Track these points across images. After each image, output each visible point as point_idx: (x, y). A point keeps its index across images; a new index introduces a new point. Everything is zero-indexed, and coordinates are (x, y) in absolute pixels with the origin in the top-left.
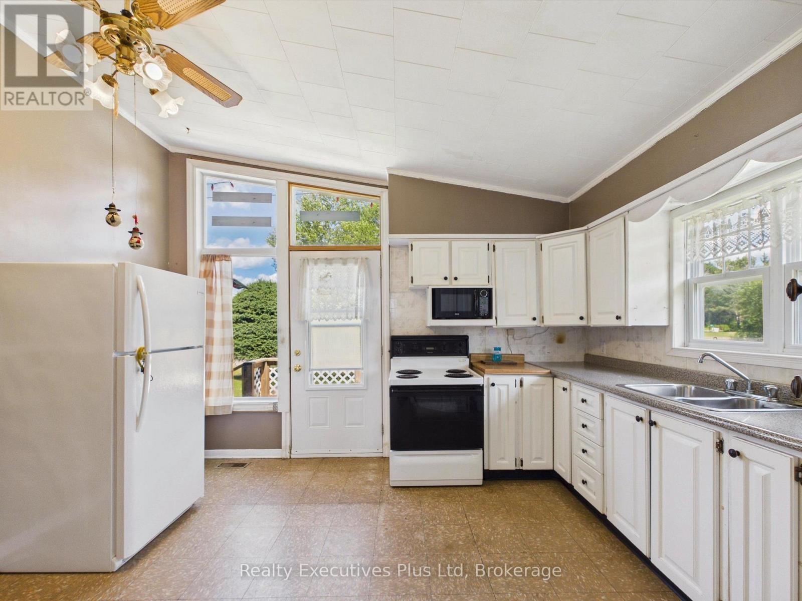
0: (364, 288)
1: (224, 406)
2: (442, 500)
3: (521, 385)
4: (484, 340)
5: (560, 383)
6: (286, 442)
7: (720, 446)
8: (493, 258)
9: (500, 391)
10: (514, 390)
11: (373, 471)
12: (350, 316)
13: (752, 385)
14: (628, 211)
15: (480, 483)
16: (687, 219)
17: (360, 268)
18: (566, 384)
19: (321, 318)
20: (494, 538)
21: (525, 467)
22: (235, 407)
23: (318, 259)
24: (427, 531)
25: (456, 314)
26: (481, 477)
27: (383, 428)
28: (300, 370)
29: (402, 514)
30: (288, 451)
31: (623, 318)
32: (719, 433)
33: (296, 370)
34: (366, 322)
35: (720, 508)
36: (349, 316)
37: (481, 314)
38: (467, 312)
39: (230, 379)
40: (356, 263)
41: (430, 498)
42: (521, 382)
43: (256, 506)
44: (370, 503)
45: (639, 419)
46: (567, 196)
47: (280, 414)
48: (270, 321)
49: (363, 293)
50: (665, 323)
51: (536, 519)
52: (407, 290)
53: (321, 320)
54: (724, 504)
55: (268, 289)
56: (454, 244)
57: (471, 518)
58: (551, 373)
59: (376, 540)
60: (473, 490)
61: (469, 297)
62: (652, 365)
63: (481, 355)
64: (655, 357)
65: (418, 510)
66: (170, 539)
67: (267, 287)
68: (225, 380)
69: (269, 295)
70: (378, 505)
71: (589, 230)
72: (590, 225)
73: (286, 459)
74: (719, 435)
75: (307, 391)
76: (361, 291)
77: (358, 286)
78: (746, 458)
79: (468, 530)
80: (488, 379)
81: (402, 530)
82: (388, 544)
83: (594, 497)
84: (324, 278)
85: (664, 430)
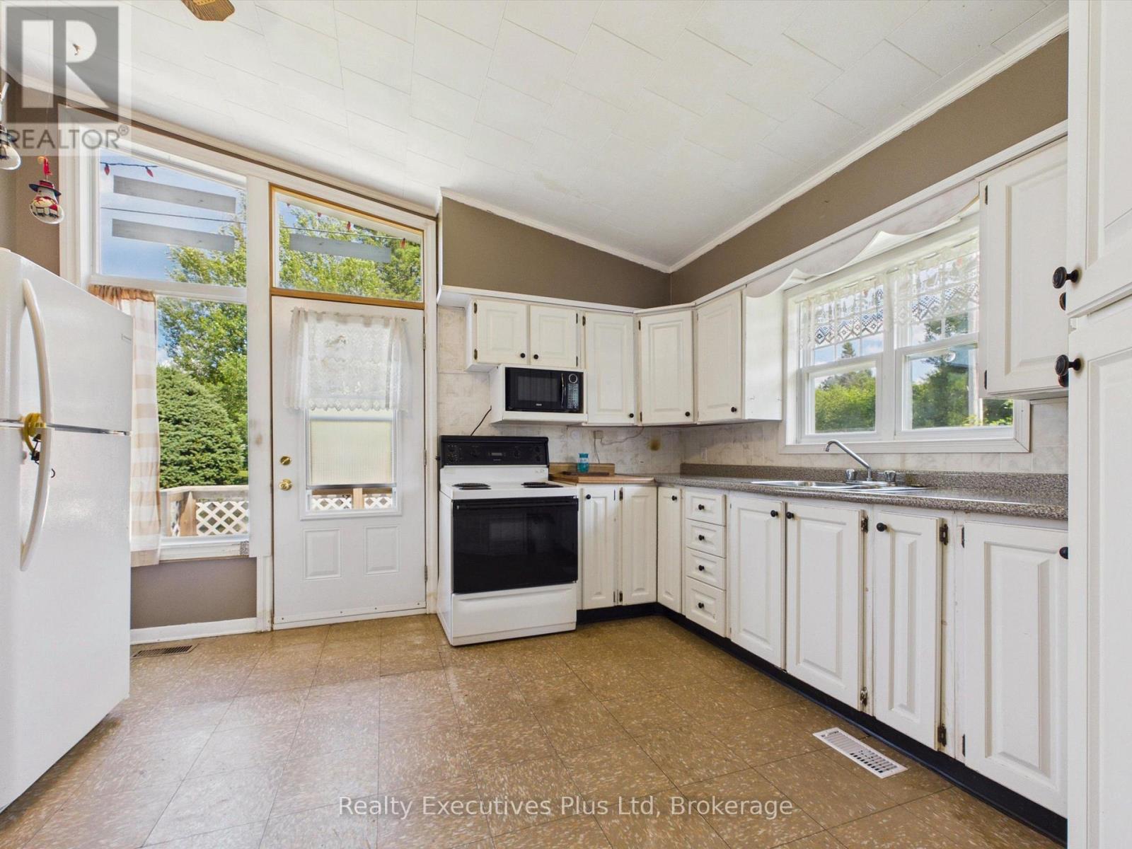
0: (400, 364)
1: (144, 551)
2: (530, 652)
3: (621, 498)
4: (566, 445)
5: (666, 492)
6: (264, 604)
7: (865, 526)
8: (582, 333)
9: (596, 505)
10: (613, 503)
11: (419, 632)
12: (376, 404)
13: (872, 473)
14: (746, 285)
15: (573, 627)
16: (801, 302)
17: (393, 332)
18: (675, 491)
19: (328, 406)
20: (611, 683)
21: (625, 602)
22: (164, 553)
23: (324, 313)
24: (524, 689)
25: (537, 405)
26: (575, 619)
27: (426, 572)
28: (290, 487)
29: (481, 675)
30: (269, 618)
31: (739, 410)
32: (864, 511)
33: (284, 488)
34: (402, 414)
35: (864, 590)
36: (374, 404)
37: (570, 406)
38: (551, 403)
39: (154, 505)
40: (386, 325)
41: (512, 652)
42: (621, 493)
43: (236, 699)
44: (429, 670)
45: (774, 514)
46: (671, 263)
47: (255, 559)
48: (173, 433)
49: (397, 370)
50: (778, 417)
51: (651, 656)
52: (462, 371)
53: (329, 409)
54: (869, 585)
55: (169, 381)
56: (533, 308)
57: (574, 666)
58: (655, 481)
59: (457, 710)
60: (566, 637)
61: (555, 381)
62: (764, 467)
63: (562, 465)
64: (766, 458)
65: (501, 667)
66: (77, 771)
67: (166, 376)
68: (142, 507)
69: (171, 390)
70: (442, 671)
71: (697, 307)
72: (699, 301)
73: (265, 632)
74: (864, 514)
75: (302, 520)
76: (395, 367)
77: (390, 359)
78: (892, 529)
79: (576, 679)
80: (582, 490)
81: (489, 693)
82: (476, 711)
83: (715, 621)
84: (333, 342)
85: (802, 521)
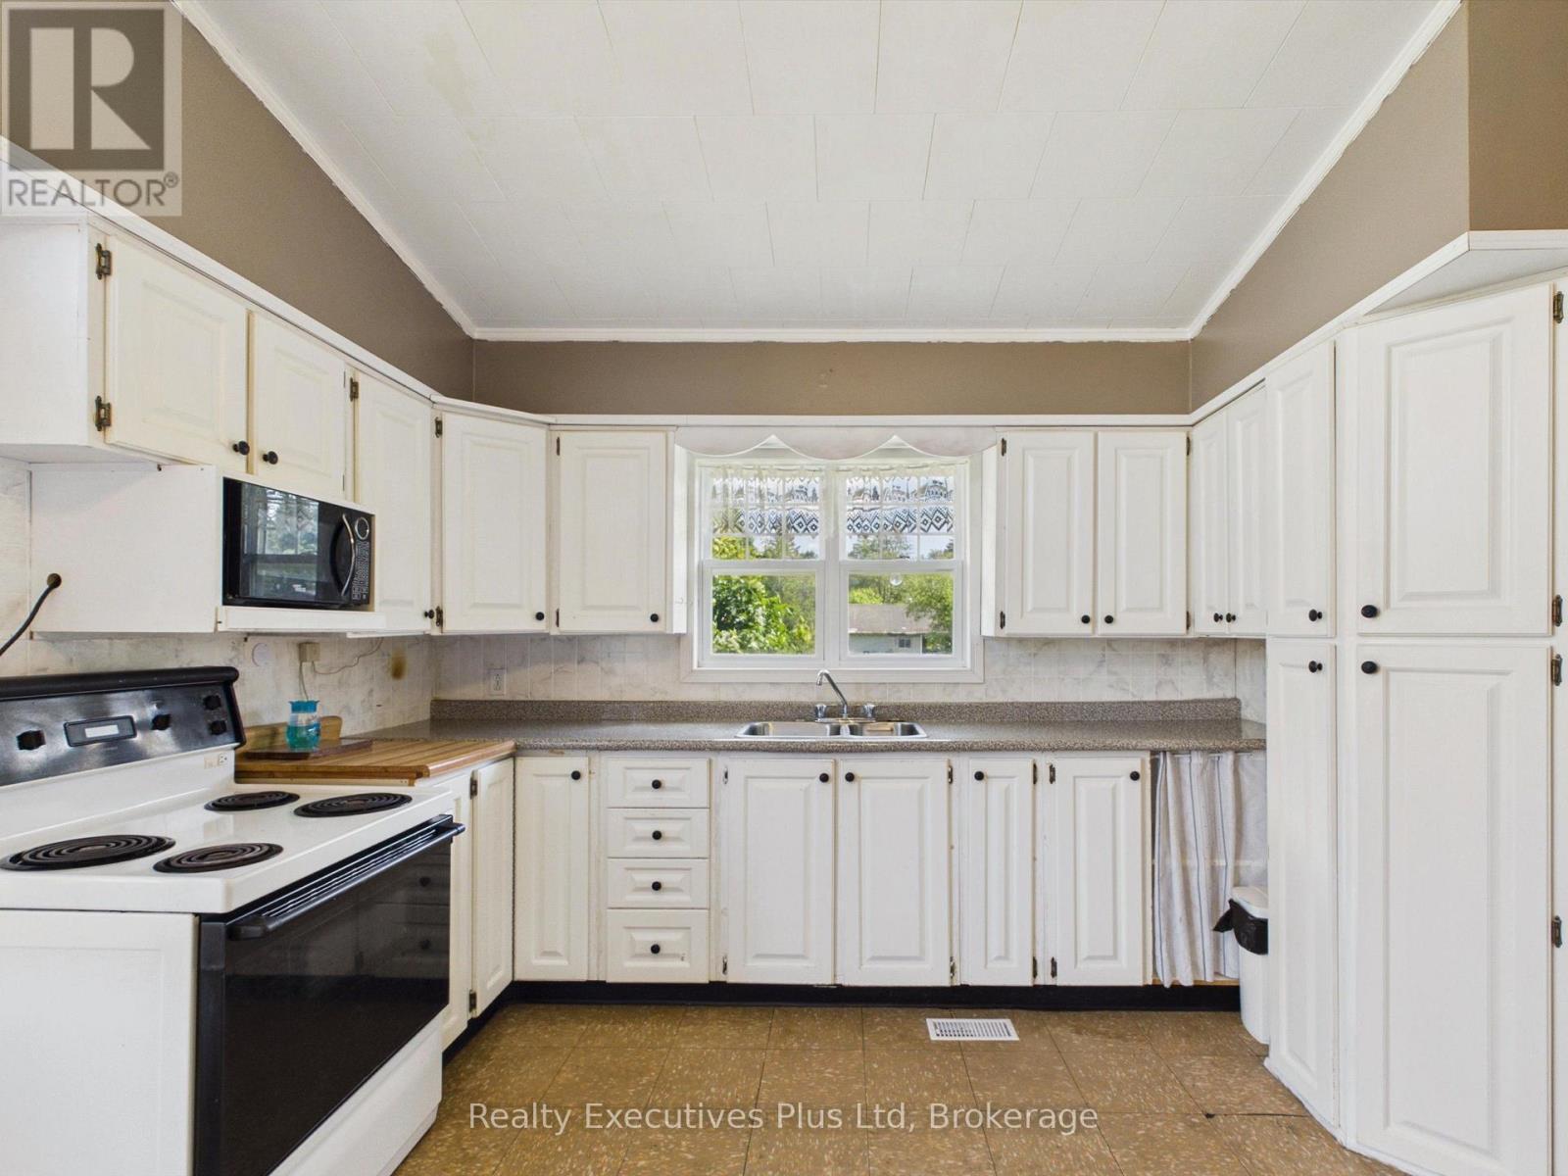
3: (474, 792)
7: (951, 777)
14: (678, 428)
18: (577, 764)
31: (662, 618)
35: (950, 848)
42: (474, 783)
45: (825, 778)
54: (955, 842)
64: (654, 688)
71: (557, 428)
72: (563, 418)
85: (863, 781)
